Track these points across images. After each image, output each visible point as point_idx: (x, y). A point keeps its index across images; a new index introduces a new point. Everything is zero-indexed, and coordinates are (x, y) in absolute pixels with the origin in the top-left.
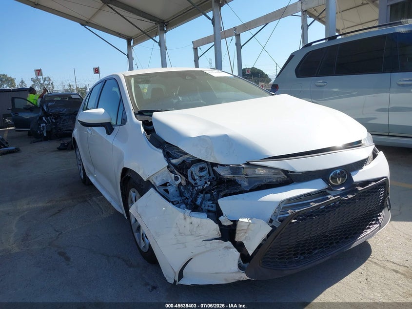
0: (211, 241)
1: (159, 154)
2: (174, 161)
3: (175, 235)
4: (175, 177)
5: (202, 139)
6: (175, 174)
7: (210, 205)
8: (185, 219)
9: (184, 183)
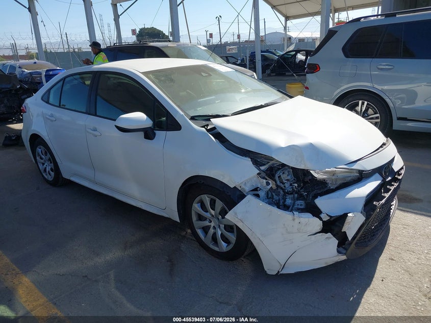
0: (315, 235)
1: (248, 162)
2: (263, 168)
3: (282, 234)
4: (267, 182)
5: (292, 148)
6: (266, 179)
7: (299, 204)
8: (294, 220)
9: (274, 187)
